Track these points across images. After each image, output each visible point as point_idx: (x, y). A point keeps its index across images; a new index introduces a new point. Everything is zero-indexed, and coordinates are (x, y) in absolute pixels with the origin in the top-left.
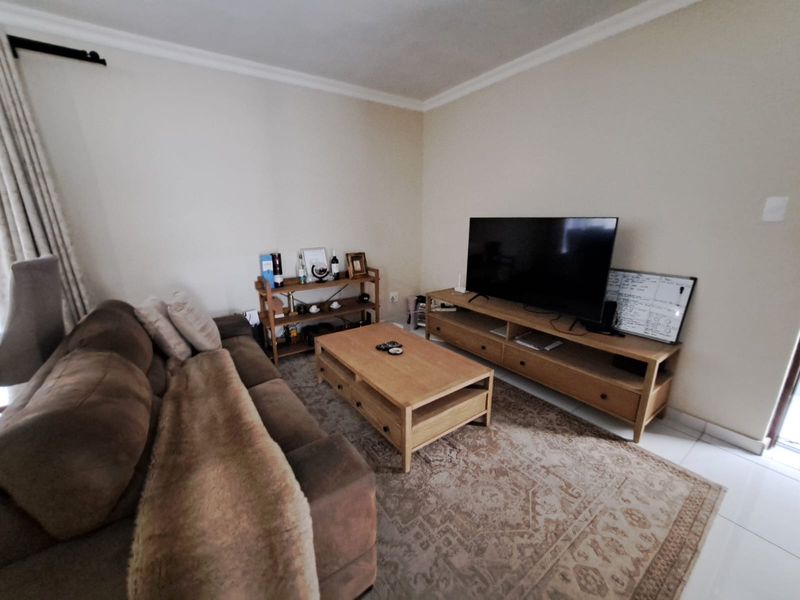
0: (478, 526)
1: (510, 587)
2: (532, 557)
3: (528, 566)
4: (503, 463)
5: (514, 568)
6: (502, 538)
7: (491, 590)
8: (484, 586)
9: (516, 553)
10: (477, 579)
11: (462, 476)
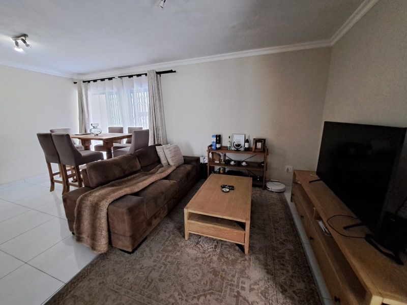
0: (174, 275)
1: (150, 297)
2: (169, 303)
3: (163, 302)
4: (223, 271)
5: (160, 296)
6: (173, 286)
7: (145, 290)
8: (146, 287)
9: (168, 295)
10: (148, 284)
11: (199, 258)
